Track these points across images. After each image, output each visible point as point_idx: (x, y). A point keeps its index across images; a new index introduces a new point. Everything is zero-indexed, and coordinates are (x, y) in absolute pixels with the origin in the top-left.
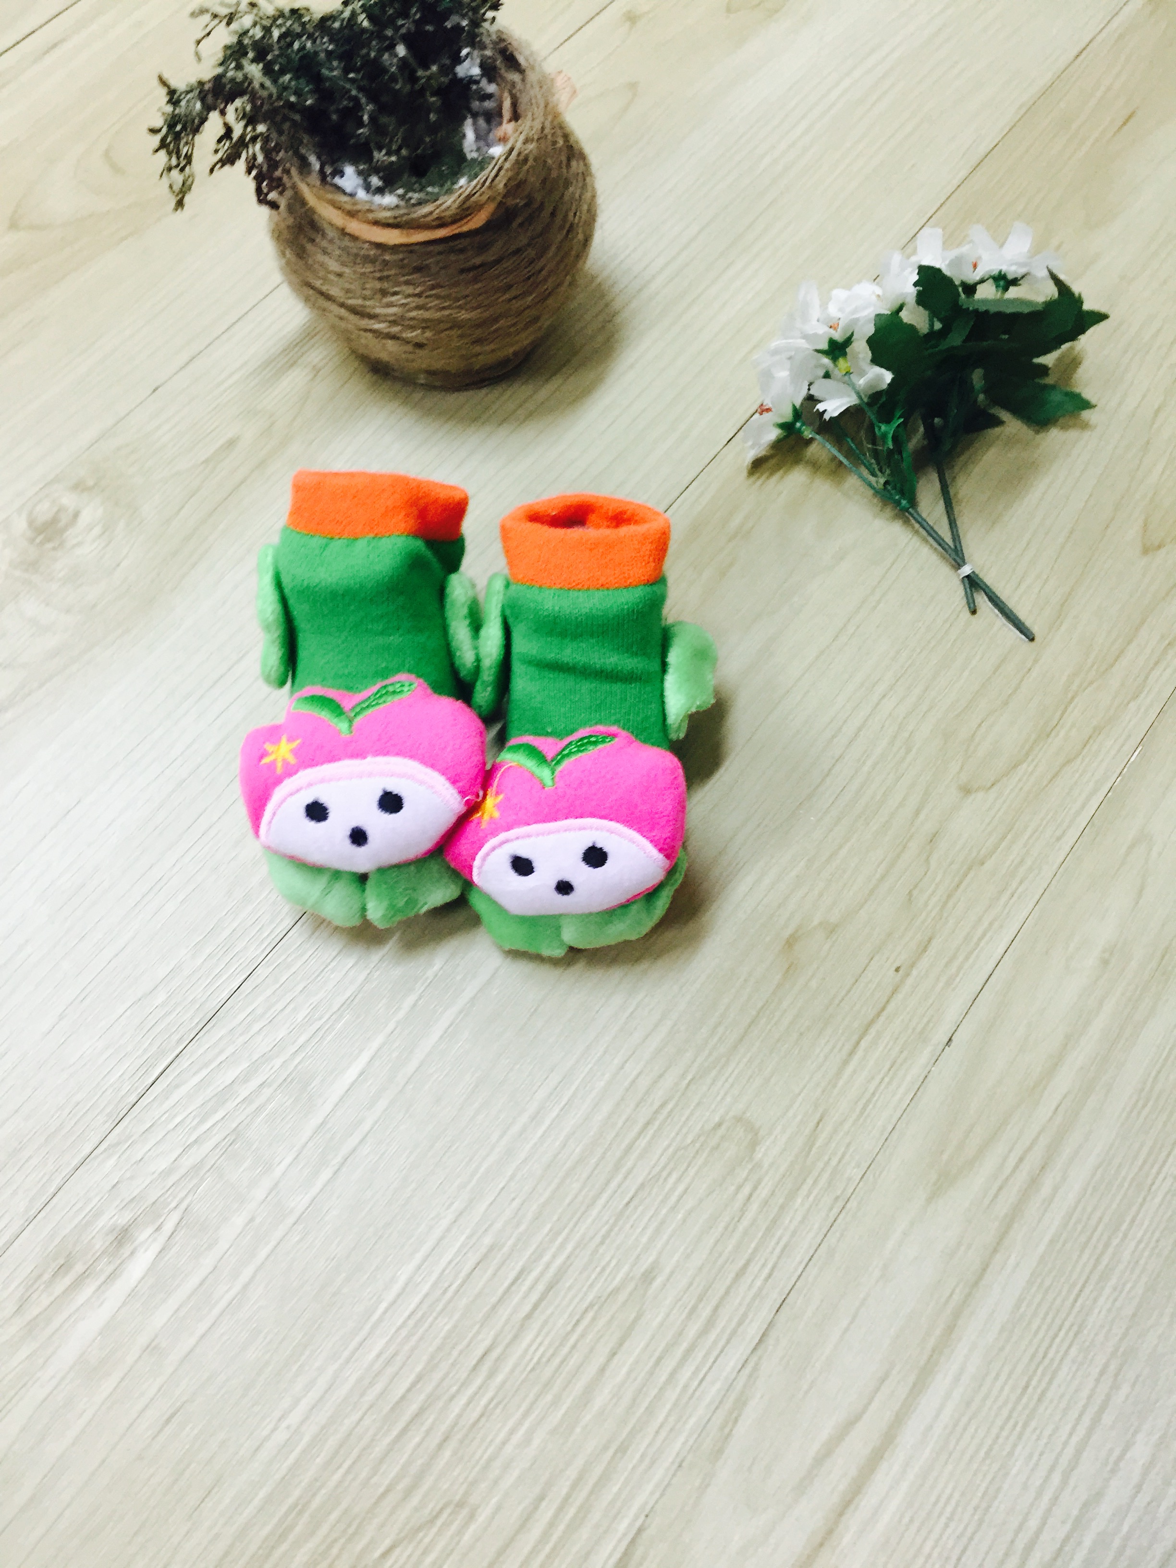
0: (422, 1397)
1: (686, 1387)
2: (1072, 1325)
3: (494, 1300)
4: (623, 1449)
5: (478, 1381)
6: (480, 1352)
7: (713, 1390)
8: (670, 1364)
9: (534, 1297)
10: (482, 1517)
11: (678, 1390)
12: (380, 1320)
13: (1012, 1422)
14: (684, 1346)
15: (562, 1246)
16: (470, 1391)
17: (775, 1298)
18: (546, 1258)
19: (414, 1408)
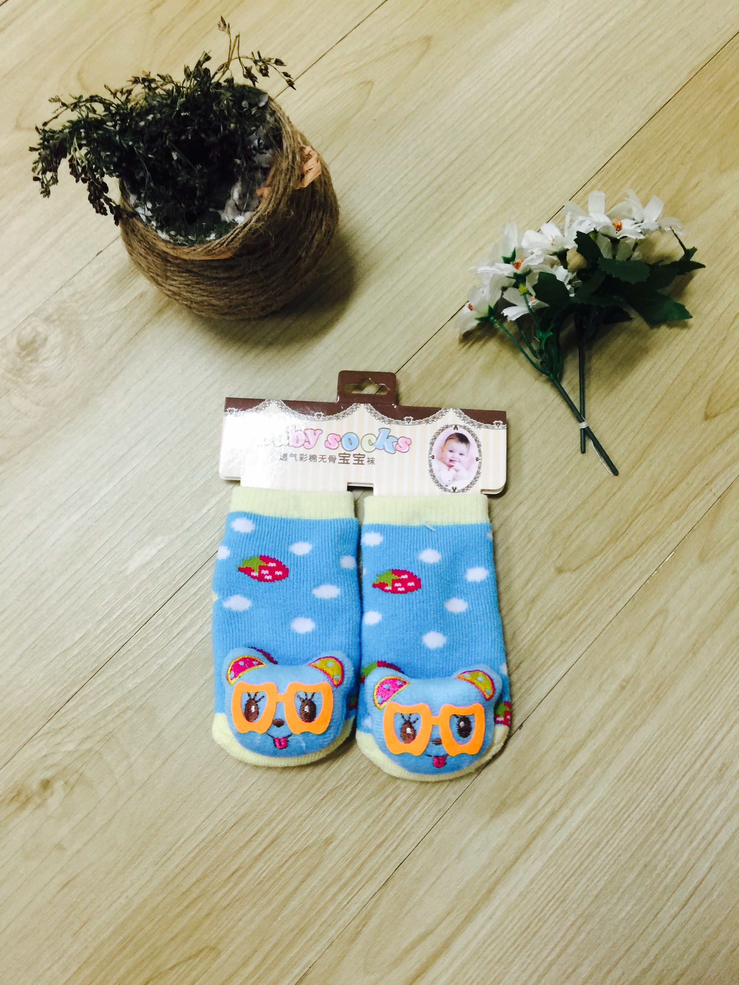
0: (198, 891)
1: (340, 903)
2: (560, 897)
3: (241, 844)
4: (302, 931)
5: (229, 886)
6: (231, 871)
7: (354, 908)
8: (334, 889)
9: (264, 845)
10: (223, 957)
11: (336, 904)
12: (180, 847)
13: (516, 945)
14: (343, 882)
15: (283, 818)
16: (225, 890)
17: (395, 862)
18: (273, 825)
19: (194, 895)
